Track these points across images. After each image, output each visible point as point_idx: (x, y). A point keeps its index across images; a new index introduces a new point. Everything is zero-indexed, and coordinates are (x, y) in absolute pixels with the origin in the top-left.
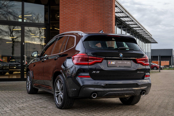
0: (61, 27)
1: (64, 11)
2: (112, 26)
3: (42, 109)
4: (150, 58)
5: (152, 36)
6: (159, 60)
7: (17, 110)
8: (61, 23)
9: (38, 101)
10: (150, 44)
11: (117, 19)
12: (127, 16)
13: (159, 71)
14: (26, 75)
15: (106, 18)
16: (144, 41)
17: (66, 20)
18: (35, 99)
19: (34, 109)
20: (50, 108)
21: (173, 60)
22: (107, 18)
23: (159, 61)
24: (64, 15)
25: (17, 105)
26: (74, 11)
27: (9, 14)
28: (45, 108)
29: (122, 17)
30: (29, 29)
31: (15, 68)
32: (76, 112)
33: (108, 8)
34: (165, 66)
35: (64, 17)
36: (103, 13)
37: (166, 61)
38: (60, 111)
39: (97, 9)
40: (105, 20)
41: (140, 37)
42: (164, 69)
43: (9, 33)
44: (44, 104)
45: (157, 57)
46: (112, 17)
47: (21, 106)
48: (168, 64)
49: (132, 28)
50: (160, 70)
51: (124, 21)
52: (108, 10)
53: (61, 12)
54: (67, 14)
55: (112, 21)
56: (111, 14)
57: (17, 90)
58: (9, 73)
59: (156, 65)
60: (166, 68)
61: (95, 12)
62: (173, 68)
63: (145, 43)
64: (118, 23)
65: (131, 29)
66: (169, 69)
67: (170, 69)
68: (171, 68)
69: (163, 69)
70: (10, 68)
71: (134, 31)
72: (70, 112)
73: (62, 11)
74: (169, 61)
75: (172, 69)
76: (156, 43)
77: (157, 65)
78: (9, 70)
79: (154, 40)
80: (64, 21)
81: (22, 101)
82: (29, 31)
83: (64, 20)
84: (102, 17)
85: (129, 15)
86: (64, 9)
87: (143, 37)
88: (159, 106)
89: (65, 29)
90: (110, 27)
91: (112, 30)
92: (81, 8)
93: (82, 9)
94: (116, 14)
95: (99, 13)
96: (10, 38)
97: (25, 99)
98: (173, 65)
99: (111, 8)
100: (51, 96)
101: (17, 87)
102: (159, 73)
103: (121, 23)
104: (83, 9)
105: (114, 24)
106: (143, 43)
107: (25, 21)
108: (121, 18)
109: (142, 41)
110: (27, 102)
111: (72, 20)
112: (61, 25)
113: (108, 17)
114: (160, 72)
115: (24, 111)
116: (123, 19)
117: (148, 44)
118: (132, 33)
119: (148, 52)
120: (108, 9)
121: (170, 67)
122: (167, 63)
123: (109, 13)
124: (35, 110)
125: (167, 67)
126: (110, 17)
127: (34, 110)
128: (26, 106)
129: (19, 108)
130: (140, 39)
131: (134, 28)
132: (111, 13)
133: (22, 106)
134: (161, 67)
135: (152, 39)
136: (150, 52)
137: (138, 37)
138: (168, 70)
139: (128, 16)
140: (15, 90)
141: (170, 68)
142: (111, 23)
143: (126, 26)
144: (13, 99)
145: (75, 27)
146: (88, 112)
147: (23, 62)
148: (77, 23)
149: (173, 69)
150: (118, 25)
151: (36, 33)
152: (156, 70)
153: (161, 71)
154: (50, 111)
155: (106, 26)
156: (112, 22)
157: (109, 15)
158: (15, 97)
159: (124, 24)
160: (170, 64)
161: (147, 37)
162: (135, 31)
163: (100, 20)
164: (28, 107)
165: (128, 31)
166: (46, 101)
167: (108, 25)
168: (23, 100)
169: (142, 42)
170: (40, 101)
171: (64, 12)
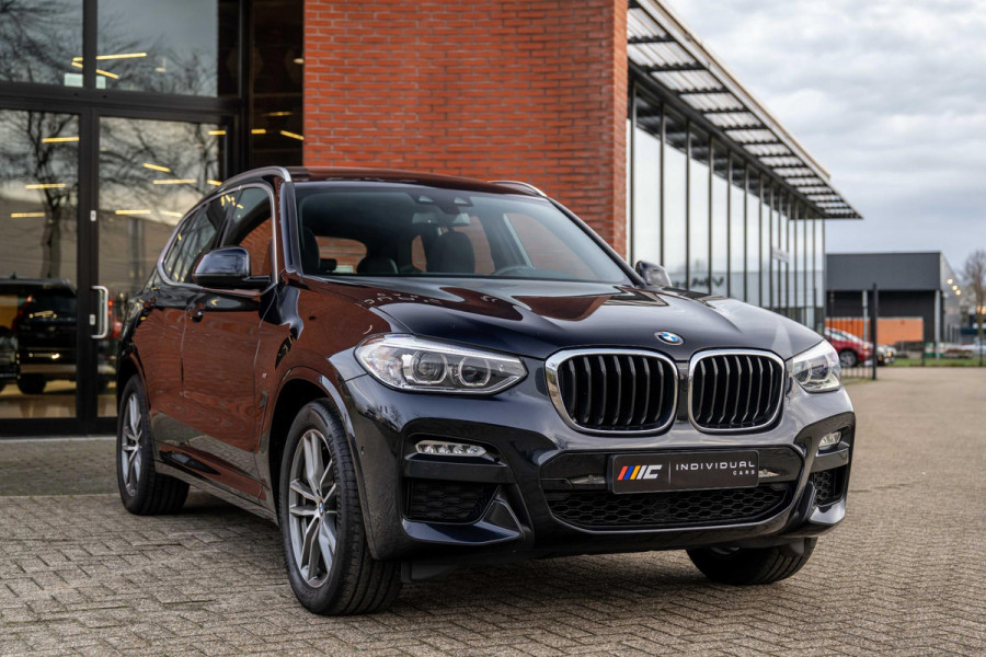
0: (316, 117)
1: (328, 24)
2: (612, 114)
3: (171, 616)
4: (820, 303)
5: (828, 176)
6: (865, 312)
7: (16, 623)
8: (310, 94)
9: (160, 561)
10: (819, 223)
11: (640, 77)
12: (691, 62)
13: (867, 372)
14: (113, 397)
15: (573, 68)
16: (785, 209)
17: (342, 79)
18: (141, 551)
19: (124, 614)
20: (224, 606)
21: (942, 312)
22: (584, 67)
23: (866, 319)
24: (331, 48)
25: (22, 586)
26: (389, 24)
27: (29, 58)
28: (196, 605)
29: (667, 68)
30: (141, 138)
31: (56, 356)
32: (386, 637)
33: (588, 8)
34: (898, 346)
35: (331, 63)
36: (557, 37)
37: (908, 320)
38: (286, 630)
39: (526, 15)
40: (569, 75)
41: (765, 186)
42: (899, 362)
43: (31, 161)
44: (192, 581)
45: (857, 295)
46: (612, 58)
47: (46, 594)
48: (918, 336)
49: (723, 129)
50: (874, 367)
51: (678, 93)
52: (587, 22)
53: (312, 32)
54: (345, 41)
55: (612, 83)
56: (604, 43)
57: (45, 492)
58: (21, 388)
59: (855, 339)
60: (905, 357)
61: (513, 30)
62: (942, 356)
63: (793, 218)
64: (644, 104)
65: (718, 137)
66: (923, 365)
67: (929, 362)
68: (933, 355)
69: (891, 364)
70: (25, 360)
71: (730, 149)
72: (351, 636)
73: (318, 23)
74: (919, 320)
75: (937, 361)
76: (855, 216)
77: (861, 342)
78: (18, 371)
79: (842, 201)
80: (332, 84)
81: (56, 563)
82: (141, 152)
83: (331, 79)
84: (548, 61)
85: (703, 60)
86: (333, 16)
87: (780, 186)
88: (906, 591)
89: (336, 133)
90: (601, 118)
91: (612, 138)
92: (431, 9)
93: (435, 17)
94: (632, 51)
95: (535, 38)
96: (32, 191)
97: (81, 546)
98: (942, 340)
99: (605, 11)
100: (239, 530)
101: (47, 470)
102: (873, 385)
103: (662, 104)
104: (444, 17)
105: (621, 100)
106: (784, 219)
107: (101, 83)
108: (657, 75)
109: (777, 209)
110: (92, 570)
111: (374, 78)
112: (310, 110)
113: (588, 63)
114: (874, 378)
115: (60, 627)
116: (673, 80)
117: (810, 223)
118: (720, 161)
119: (810, 268)
120: (588, 13)
121: (929, 350)
122: (912, 328)
123: (592, 35)
124: (132, 622)
125: (913, 350)
126: (597, 60)
127: (121, 624)
128: (77, 598)
129: (30, 609)
130: (766, 195)
131: (730, 133)
132: (602, 35)
133: (54, 599)
134: (881, 349)
135: (833, 197)
136: (820, 267)
137: (755, 182)
138: (916, 366)
139: (698, 62)
140: (32, 491)
141: (925, 356)
142: (604, 98)
143: (689, 119)
144: (9, 549)
145: (396, 118)
146: (463, 636)
147: (92, 322)
148: (403, 93)
149: (945, 362)
150: (642, 113)
151: (184, 160)
152: (855, 365)
153: (880, 372)
154: (221, 629)
155: (573, 111)
156: (612, 90)
157: (595, 51)
158: (21, 532)
159: (678, 110)
160: (929, 335)
161: (804, 185)
162: (738, 148)
163: (542, 77)
164: (89, 599)
165: (698, 150)
166: (209, 558)
167: (588, 107)
168: (68, 552)
169: (775, 214)
170: (173, 561)
171: (331, 32)
